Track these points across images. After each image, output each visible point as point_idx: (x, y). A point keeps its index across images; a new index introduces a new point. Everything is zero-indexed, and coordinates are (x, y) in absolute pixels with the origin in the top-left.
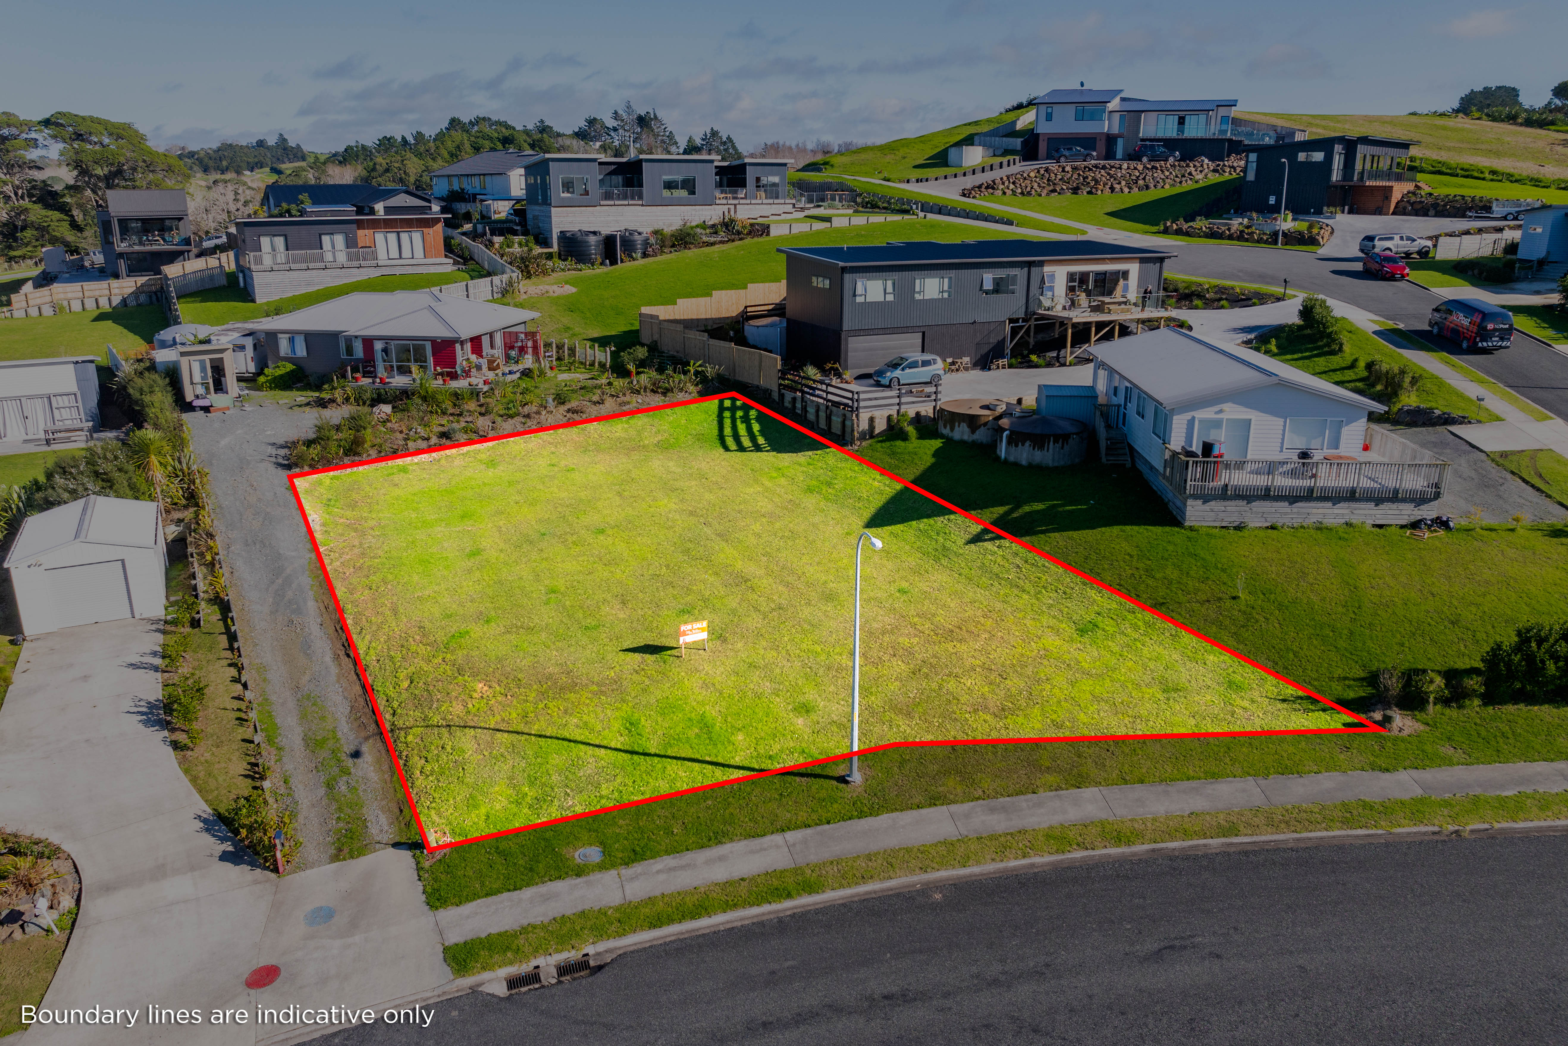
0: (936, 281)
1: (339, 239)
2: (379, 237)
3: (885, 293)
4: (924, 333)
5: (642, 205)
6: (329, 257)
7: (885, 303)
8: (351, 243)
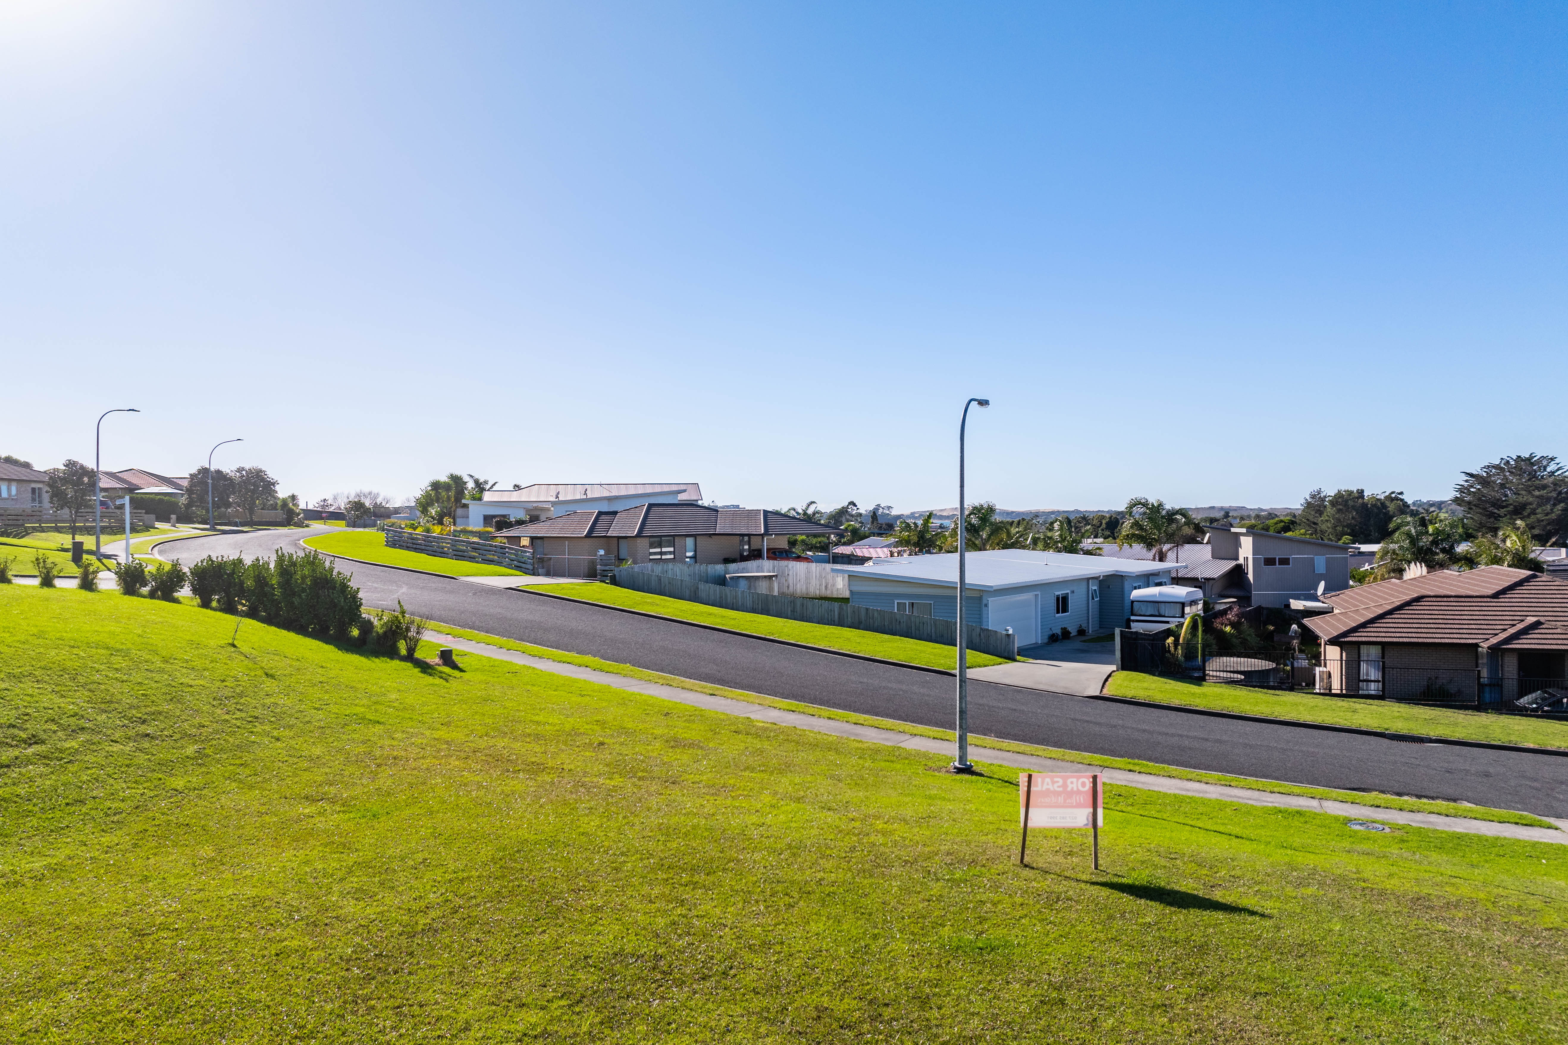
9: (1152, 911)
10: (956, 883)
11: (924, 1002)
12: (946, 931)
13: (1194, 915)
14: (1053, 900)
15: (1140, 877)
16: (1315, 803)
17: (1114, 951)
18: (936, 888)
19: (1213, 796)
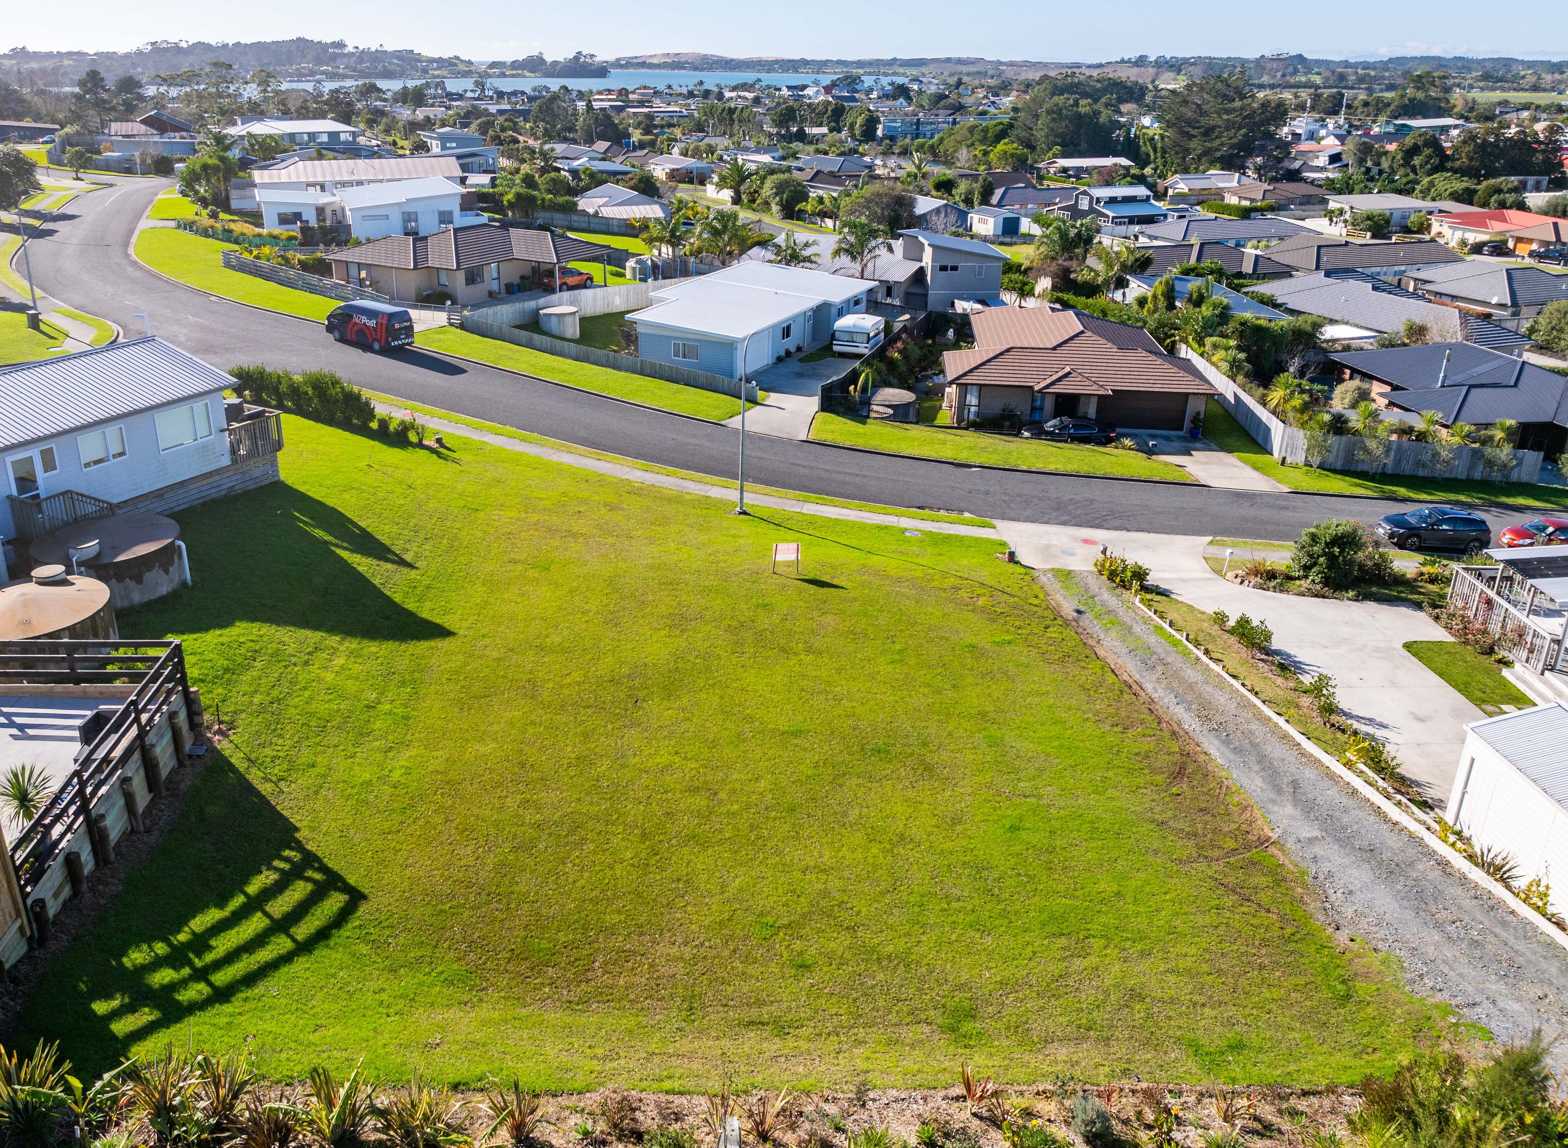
9: (813, 588)
10: (754, 582)
11: (753, 621)
12: (754, 600)
13: (826, 590)
14: (784, 587)
15: (810, 576)
16: (896, 519)
17: (801, 604)
18: (748, 585)
19: (851, 518)
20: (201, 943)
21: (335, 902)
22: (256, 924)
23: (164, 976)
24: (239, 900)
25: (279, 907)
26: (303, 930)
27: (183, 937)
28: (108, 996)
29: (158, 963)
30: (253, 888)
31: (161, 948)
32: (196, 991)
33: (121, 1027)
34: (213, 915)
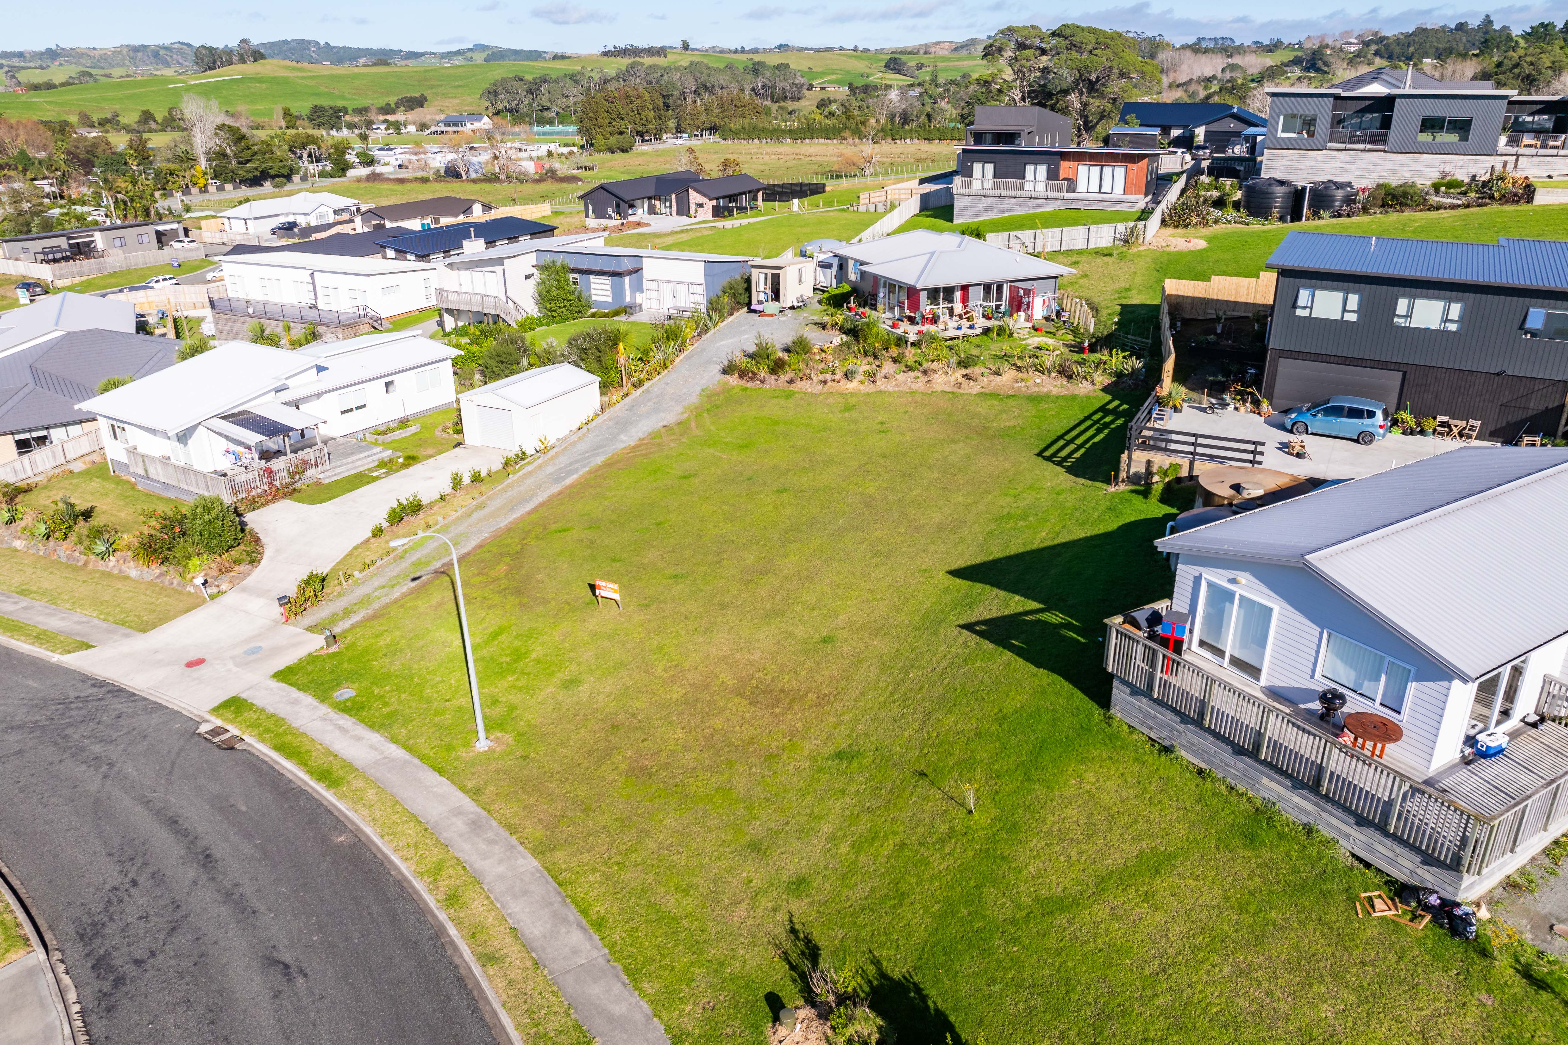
0: (1439, 305)
1: (1042, 169)
2: (1083, 170)
3: (1344, 310)
4: (1405, 373)
5: (1385, 152)
6: (1028, 186)
7: (1341, 324)
8: (1052, 175)
20: (1099, 431)
21: (1047, 454)
22: (1079, 441)
23: (1108, 419)
24: (1087, 446)
25: (1072, 447)
26: (1061, 443)
27: (1106, 431)
28: (1124, 410)
29: (1112, 422)
30: (1083, 450)
31: (1113, 426)
32: (1096, 417)
33: (1117, 403)
34: (1097, 439)
